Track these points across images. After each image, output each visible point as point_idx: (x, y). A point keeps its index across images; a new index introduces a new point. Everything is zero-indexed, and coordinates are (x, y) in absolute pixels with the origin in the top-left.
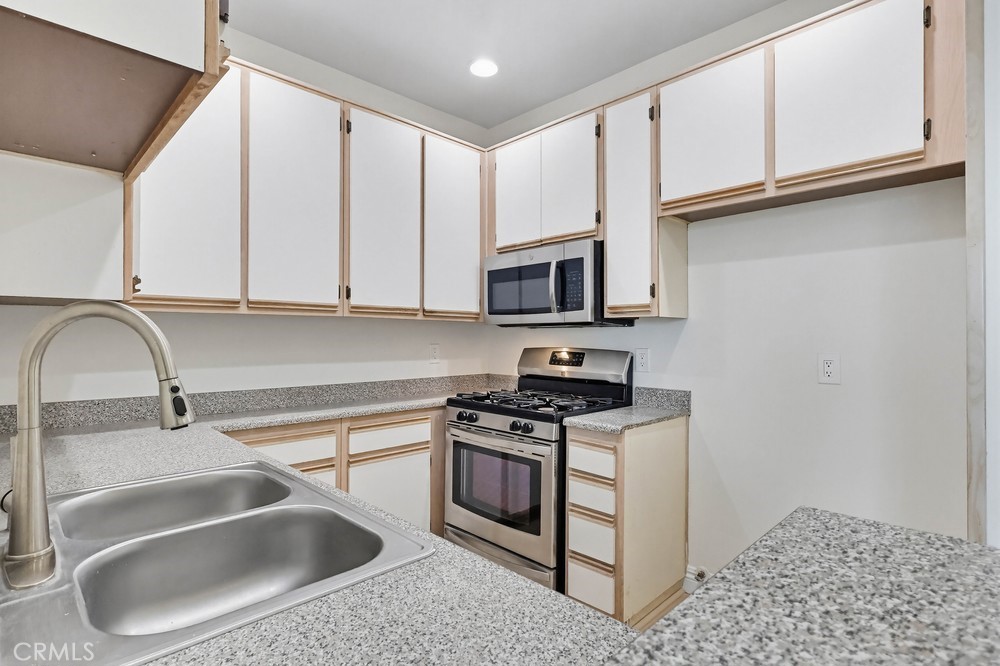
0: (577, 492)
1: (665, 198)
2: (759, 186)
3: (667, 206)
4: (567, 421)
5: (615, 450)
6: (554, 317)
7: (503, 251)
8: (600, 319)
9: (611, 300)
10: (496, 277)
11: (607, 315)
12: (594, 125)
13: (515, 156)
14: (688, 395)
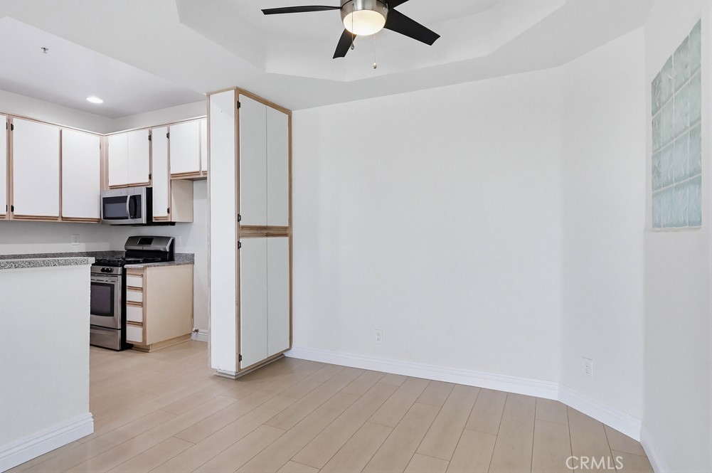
0: (131, 295)
1: (172, 172)
2: (198, 173)
3: (173, 175)
4: (126, 266)
5: (142, 276)
6: (130, 221)
7: (113, 188)
8: (150, 222)
9: (155, 214)
10: (106, 201)
11: (154, 221)
12: (148, 135)
13: (118, 141)
14: (193, 255)
